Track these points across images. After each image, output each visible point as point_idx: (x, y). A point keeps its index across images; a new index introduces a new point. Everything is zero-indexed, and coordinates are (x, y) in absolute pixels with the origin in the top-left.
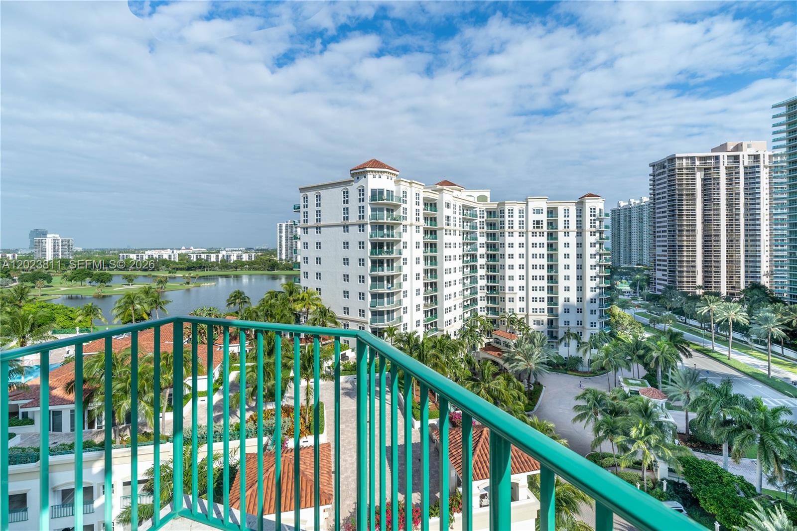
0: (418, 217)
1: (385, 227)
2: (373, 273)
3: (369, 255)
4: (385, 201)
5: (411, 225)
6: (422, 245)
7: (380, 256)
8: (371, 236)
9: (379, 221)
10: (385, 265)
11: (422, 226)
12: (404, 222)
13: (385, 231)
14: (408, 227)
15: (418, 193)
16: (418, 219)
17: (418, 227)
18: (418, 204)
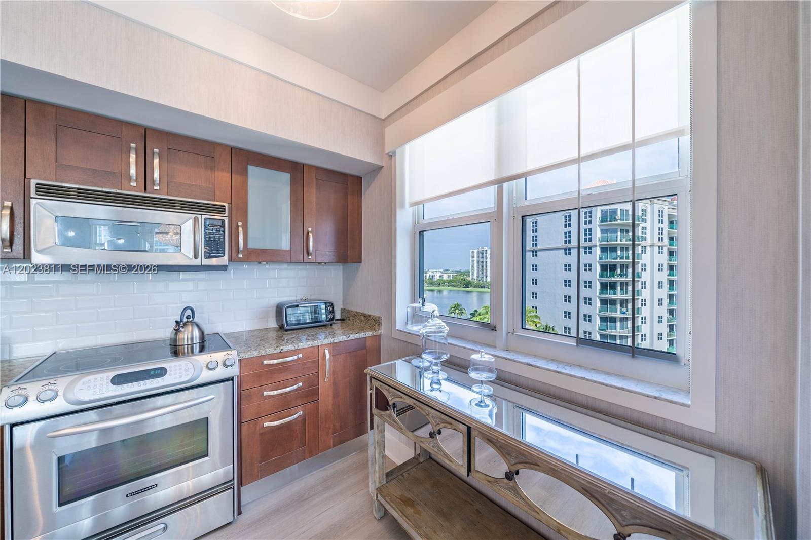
0: (661, 236)
1: (619, 248)
2: (603, 296)
3: (598, 277)
4: (619, 222)
5: (652, 246)
6: (665, 267)
7: (613, 279)
8: (601, 259)
9: (613, 243)
10: (619, 288)
11: (665, 246)
12: (643, 243)
13: (619, 253)
14: (648, 248)
15: (661, 209)
16: (661, 239)
17: (661, 248)
18: (661, 222)
